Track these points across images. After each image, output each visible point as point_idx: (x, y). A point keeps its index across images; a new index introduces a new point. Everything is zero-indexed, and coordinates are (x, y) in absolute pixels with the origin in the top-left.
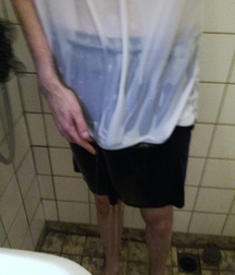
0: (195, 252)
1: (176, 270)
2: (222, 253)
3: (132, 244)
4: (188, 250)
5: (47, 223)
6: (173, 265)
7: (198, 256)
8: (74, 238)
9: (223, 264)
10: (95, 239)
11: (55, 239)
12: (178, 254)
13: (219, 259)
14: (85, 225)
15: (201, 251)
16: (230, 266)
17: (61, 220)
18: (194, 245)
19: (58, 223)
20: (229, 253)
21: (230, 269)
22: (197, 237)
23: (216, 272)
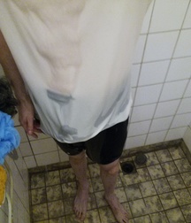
0: (130, 159)
1: (121, 174)
2: (146, 155)
3: (90, 166)
4: (126, 160)
5: (29, 170)
6: (119, 172)
7: (132, 161)
8: (51, 174)
9: (148, 162)
10: (65, 170)
11: (38, 178)
12: (121, 164)
13: (145, 160)
15: (134, 158)
16: (152, 162)
17: (39, 165)
18: (129, 156)
19: (38, 168)
20: (150, 154)
21: (152, 164)
22: (130, 150)
23: (145, 168)
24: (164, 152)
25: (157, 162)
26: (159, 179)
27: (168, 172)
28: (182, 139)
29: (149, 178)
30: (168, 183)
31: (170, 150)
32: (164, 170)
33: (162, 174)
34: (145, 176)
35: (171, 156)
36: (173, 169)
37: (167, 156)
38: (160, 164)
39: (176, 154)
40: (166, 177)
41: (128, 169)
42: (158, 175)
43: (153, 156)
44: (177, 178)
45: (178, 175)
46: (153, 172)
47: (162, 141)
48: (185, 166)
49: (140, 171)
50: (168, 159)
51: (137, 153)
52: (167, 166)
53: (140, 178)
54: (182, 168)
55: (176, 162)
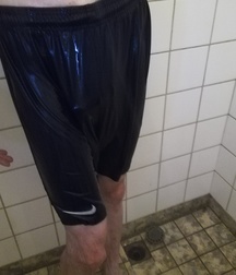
0: (139, 238)
1: (128, 264)
2: (162, 227)
4: (131, 240)
6: (124, 261)
7: (142, 241)
9: (167, 238)
12: (124, 248)
13: (162, 235)
14: (16, 263)
15: (143, 235)
16: (172, 237)
18: (136, 233)
20: (168, 226)
21: (174, 240)
22: (137, 223)
23: (164, 248)
24: (188, 220)
25: (179, 235)
26: (188, 262)
27: (200, 248)
28: (209, 196)
29: (173, 264)
30: (204, 266)
31: (196, 214)
32: (194, 247)
33: (191, 253)
34: (166, 261)
35: (199, 224)
36: (206, 242)
37: (193, 225)
38: (185, 238)
39: (206, 219)
40: (199, 256)
41: (138, 254)
42: (185, 256)
43: (173, 228)
44: (215, 256)
45: (216, 250)
46: (177, 252)
47: (181, 201)
48: (224, 236)
49: (157, 254)
50: (196, 229)
51: (148, 226)
52: (197, 239)
53: (158, 266)
54: (220, 238)
55: (208, 231)
